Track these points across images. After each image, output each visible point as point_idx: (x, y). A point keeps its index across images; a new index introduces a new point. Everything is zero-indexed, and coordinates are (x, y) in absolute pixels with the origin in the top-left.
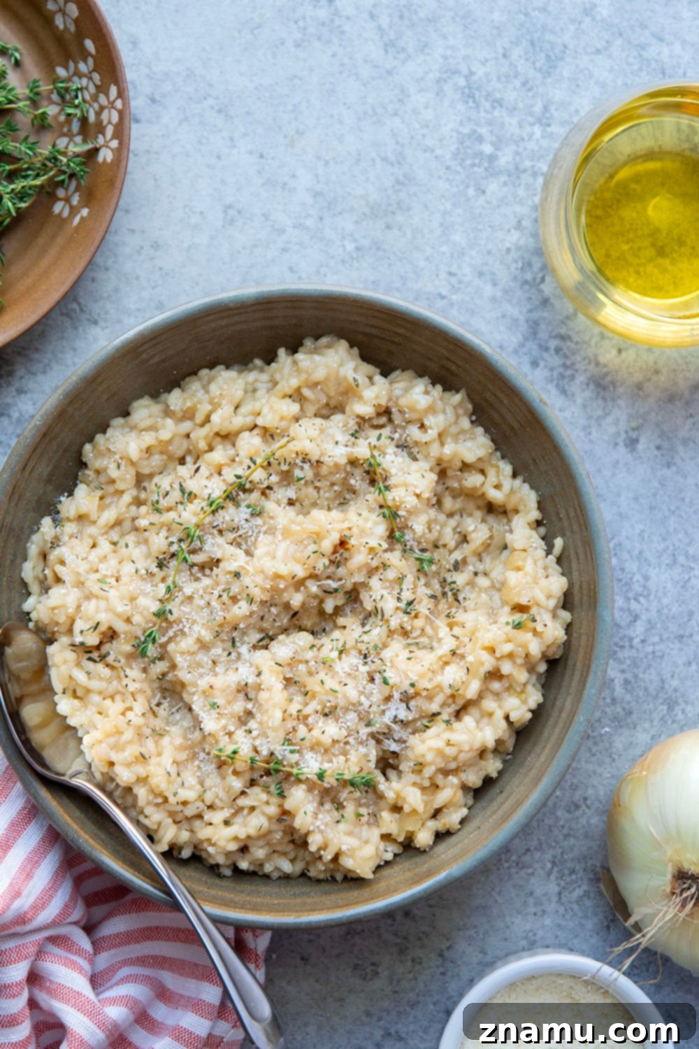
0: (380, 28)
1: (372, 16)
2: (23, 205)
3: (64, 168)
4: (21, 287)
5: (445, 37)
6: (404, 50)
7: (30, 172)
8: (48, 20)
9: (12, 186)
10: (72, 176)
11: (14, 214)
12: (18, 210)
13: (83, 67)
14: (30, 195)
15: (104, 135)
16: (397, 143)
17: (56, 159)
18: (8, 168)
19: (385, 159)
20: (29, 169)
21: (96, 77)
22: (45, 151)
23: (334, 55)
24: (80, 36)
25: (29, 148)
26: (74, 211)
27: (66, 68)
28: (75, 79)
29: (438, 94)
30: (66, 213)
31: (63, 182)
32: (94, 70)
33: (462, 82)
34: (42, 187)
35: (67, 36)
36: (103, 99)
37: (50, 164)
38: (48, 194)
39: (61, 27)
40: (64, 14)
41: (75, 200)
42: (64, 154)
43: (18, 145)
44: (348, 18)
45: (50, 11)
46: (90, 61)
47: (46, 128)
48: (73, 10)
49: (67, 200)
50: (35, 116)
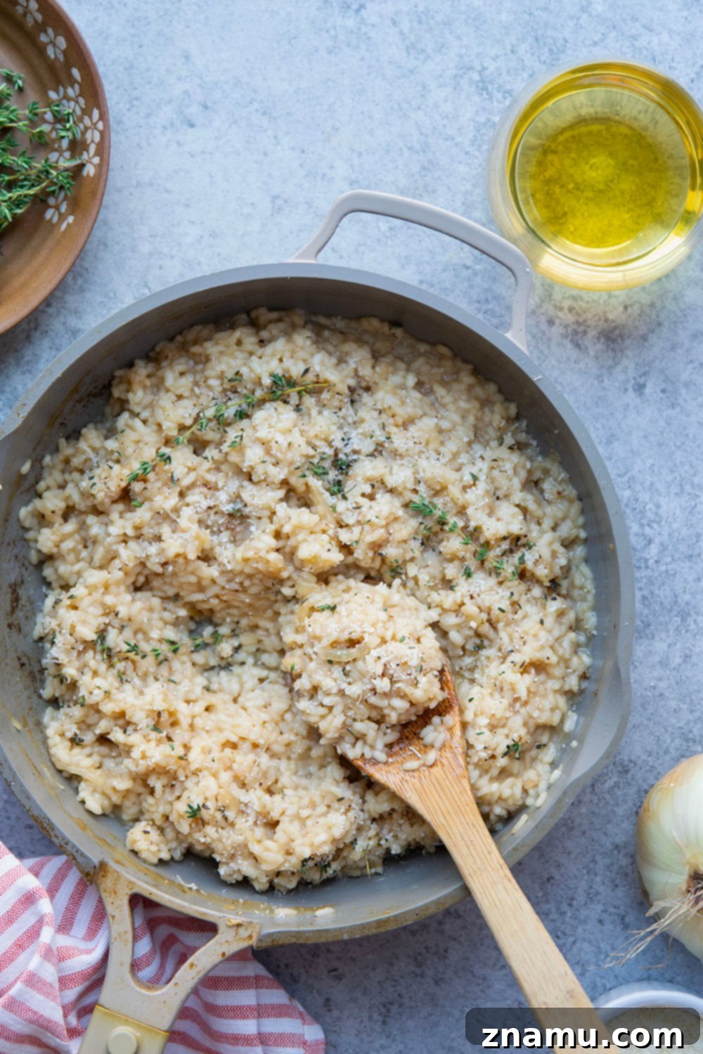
0: (401, 33)
1: (394, 23)
2: (19, 211)
3: (55, 180)
4: (16, 283)
5: (459, 38)
6: (423, 51)
7: (26, 183)
8: (41, 50)
9: (9, 195)
10: (62, 188)
11: (10, 219)
12: (14, 216)
14: (25, 203)
15: (88, 151)
16: (421, 134)
17: (48, 172)
18: (7, 178)
19: (410, 148)
20: (25, 179)
21: (82, 101)
22: (38, 165)
23: (362, 59)
24: (68, 65)
25: (26, 162)
26: (62, 217)
27: (57, 92)
28: (65, 102)
29: (455, 89)
30: (55, 220)
31: (53, 192)
33: (476, 77)
34: (35, 196)
35: (58, 65)
36: (87, 121)
37: (43, 176)
38: (41, 201)
39: (52, 56)
40: (54, 45)
41: (63, 208)
42: (55, 168)
43: (15, 158)
44: (373, 25)
45: (43, 43)
47: (41, 144)
48: (62, 42)
49: (57, 208)
50: (33, 134)
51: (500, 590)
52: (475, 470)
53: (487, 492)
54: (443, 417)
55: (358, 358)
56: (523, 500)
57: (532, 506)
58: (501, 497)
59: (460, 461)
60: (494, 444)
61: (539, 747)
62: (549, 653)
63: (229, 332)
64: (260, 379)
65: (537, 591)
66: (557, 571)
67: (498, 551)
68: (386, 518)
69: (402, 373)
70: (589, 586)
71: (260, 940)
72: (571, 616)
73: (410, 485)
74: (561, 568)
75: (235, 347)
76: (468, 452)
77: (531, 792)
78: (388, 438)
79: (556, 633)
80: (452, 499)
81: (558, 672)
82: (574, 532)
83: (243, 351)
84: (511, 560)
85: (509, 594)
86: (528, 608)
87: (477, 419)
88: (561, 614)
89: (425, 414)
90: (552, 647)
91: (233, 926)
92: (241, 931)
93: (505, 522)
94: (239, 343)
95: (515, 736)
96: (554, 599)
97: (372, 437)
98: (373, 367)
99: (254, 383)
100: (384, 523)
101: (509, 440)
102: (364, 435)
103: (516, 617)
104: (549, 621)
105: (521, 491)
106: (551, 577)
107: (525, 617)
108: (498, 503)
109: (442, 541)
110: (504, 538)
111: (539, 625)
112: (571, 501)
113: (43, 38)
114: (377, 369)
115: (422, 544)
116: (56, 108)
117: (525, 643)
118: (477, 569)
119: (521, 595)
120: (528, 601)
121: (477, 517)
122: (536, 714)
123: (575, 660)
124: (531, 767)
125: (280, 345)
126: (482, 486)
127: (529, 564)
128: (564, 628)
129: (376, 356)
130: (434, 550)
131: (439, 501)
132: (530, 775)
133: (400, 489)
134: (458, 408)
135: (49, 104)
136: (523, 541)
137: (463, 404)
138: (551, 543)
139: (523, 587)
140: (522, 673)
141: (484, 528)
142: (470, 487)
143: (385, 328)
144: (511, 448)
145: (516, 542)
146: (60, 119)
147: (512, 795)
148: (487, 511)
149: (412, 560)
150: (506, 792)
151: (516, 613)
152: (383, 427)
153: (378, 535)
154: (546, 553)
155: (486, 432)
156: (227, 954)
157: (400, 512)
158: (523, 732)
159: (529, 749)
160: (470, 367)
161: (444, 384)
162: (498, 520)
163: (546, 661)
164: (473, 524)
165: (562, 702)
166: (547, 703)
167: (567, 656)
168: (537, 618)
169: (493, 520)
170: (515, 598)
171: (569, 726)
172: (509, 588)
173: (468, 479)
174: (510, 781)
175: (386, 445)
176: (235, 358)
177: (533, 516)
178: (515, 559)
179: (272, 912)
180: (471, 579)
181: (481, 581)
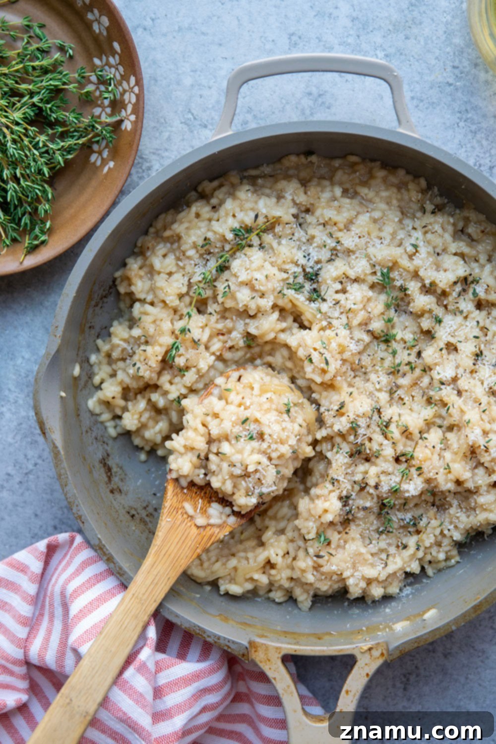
51: (468, 323)
52: (413, 241)
53: (428, 253)
54: (373, 210)
55: (291, 192)
56: (458, 248)
57: (466, 250)
58: (440, 252)
59: (399, 238)
60: (419, 214)
63: (187, 211)
64: (224, 236)
65: (495, 313)
67: (455, 294)
68: (362, 302)
69: (328, 189)
71: (390, 655)
73: (369, 271)
75: (196, 220)
76: (403, 229)
78: (338, 242)
80: (405, 269)
83: (203, 221)
84: (467, 297)
85: (475, 323)
86: (494, 328)
87: (399, 201)
89: (358, 213)
91: (367, 651)
92: (374, 652)
93: (451, 271)
94: (198, 215)
97: (325, 246)
98: (306, 193)
99: (221, 241)
100: (361, 306)
101: (429, 207)
102: (318, 247)
103: (487, 338)
105: (454, 242)
107: (494, 335)
108: (440, 258)
109: (409, 303)
110: (455, 283)
114: (309, 192)
115: (396, 311)
118: (444, 314)
119: (484, 320)
120: (492, 323)
121: (429, 275)
125: (228, 206)
126: (423, 250)
127: (482, 295)
129: (304, 184)
130: (406, 313)
131: (395, 274)
133: (362, 276)
134: (382, 198)
136: (470, 279)
137: (384, 194)
138: (492, 272)
139: (484, 313)
141: (437, 281)
142: (414, 254)
143: (303, 159)
144: (433, 212)
145: (466, 282)
148: (434, 267)
151: (486, 335)
152: (331, 235)
153: (361, 317)
155: (410, 208)
156: (370, 674)
160: (378, 164)
161: (364, 184)
162: (445, 271)
164: (427, 282)
169: (442, 272)
170: (481, 324)
172: (474, 318)
173: (410, 249)
175: (339, 248)
176: (199, 228)
177: (470, 257)
178: (470, 295)
179: (391, 629)
180: (442, 325)
181: (450, 322)
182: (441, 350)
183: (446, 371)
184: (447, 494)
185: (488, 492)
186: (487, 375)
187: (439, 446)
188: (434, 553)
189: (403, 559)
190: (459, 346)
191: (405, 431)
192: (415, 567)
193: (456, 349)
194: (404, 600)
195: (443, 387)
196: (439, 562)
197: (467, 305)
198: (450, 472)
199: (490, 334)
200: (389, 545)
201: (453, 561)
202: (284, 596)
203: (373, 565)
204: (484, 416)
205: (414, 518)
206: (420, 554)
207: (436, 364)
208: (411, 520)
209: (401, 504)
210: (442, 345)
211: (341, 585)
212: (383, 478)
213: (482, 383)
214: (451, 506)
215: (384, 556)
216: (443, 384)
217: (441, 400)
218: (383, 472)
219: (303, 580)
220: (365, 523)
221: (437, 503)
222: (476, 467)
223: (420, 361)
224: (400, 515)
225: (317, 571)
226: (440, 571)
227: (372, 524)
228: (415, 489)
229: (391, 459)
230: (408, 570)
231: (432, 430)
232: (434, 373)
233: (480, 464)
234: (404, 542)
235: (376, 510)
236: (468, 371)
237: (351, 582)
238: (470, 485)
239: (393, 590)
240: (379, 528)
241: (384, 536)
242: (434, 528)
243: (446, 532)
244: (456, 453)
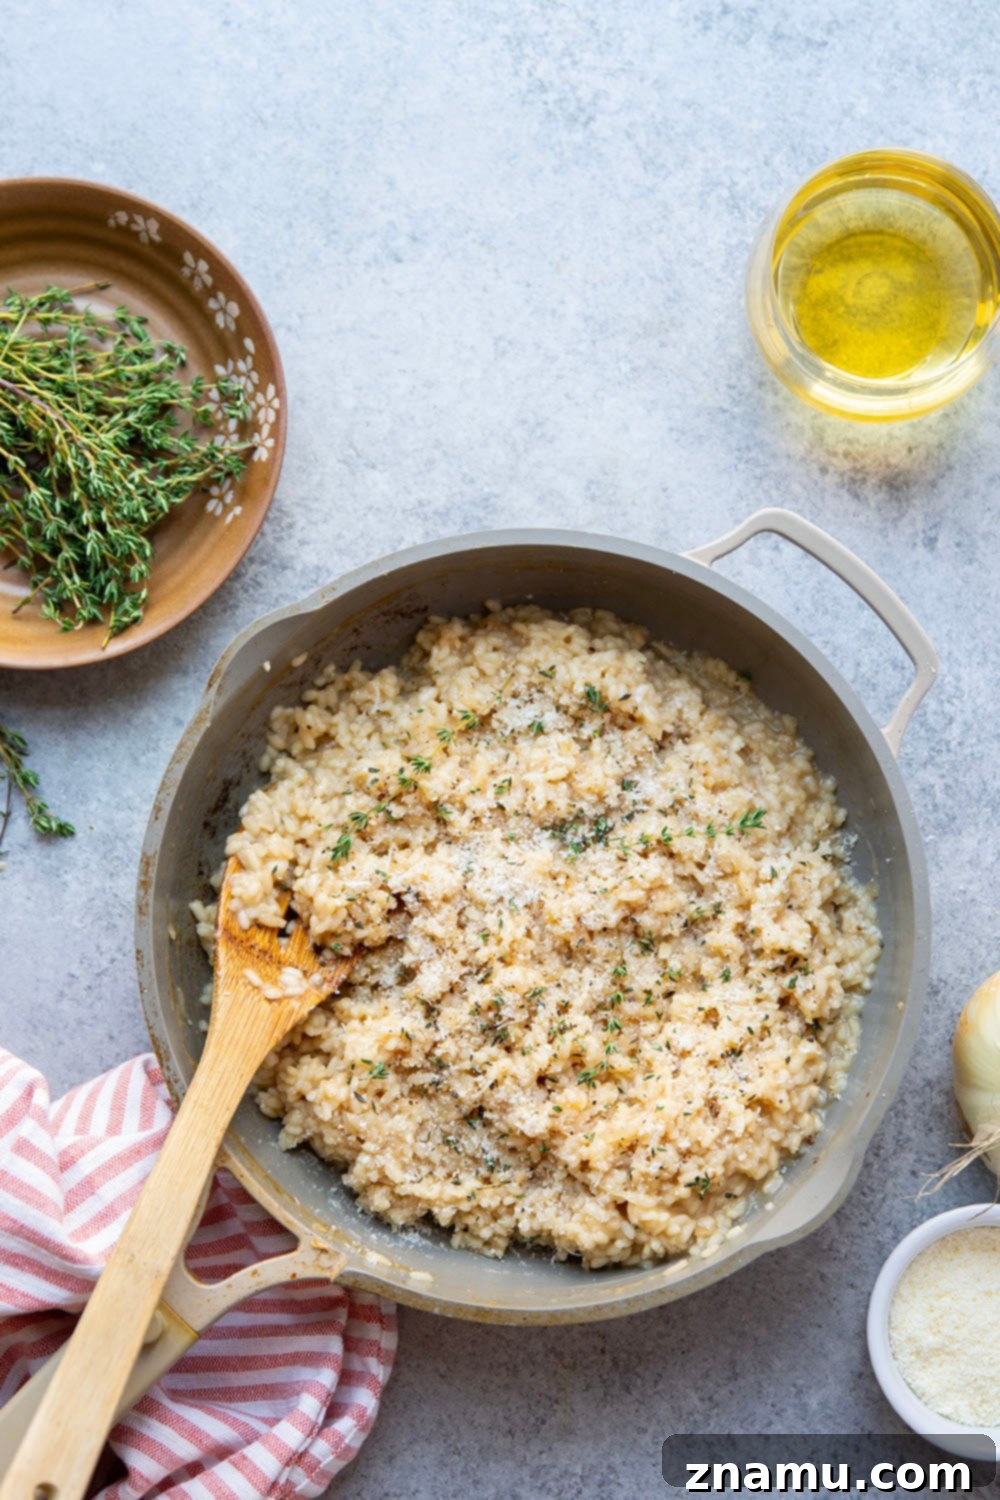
2: (176, 500)
3: (221, 466)
7: (187, 468)
10: (228, 475)
11: (166, 510)
12: (171, 506)
13: (242, 366)
14: (185, 491)
15: (260, 432)
17: (213, 456)
18: (165, 462)
20: (186, 464)
21: (256, 375)
22: (203, 448)
24: (240, 335)
25: (189, 444)
26: (227, 509)
27: (227, 366)
28: (235, 378)
30: (219, 511)
31: (218, 479)
32: (253, 369)
34: (197, 483)
35: (226, 335)
36: (260, 398)
37: (207, 462)
38: (202, 491)
39: (222, 325)
40: (225, 312)
41: (229, 498)
42: (221, 451)
45: (211, 311)
46: (249, 360)
47: (206, 425)
48: (234, 309)
49: (221, 498)
50: (197, 413)
51: (755, 1008)
52: (777, 866)
53: (782, 894)
54: (758, 795)
55: (685, 700)
56: (819, 920)
57: (825, 929)
58: (795, 906)
59: (762, 850)
60: (807, 846)
61: (729, 1196)
62: (783, 1096)
63: (563, 625)
64: (573, 683)
65: (795, 1025)
66: (826, 1013)
67: (770, 964)
68: (652, 882)
69: (730, 732)
70: (853, 1044)
71: (341, 1276)
72: (820, 1068)
73: (697, 857)
74: (832, 1010)
75: (562, 643)
76: (776, 845)
77: (700, 1241)
78: (692, 797)
79: (799, 1079)
80: (740, 888)
81: (783, 1122)
82: (859, 978)
83: (568, 650)
84: (780, 979)
85: (763, 1016)
86: (776, 1039)
87: (798, 811)
88: (811, 1061)
89: (740, 785)
90: (789, 1092)
91: (316, 1249)
92: (324, 1257)
93: (792, 934)
94: (568, 640)
95: (710, 1171)
96: (811, 1041)
97: (672, 790)
98: (702, 714)
99: (565, 688)
100: (647, 885)
101: (825, 848)
102: (664, 785)
103: (761, 1044)
104: (796, 1063)
105: (819, 909)
106: (817, 1015)
107: (771, 1047)
108: (788, 911)
109: (710, 930)
110: (782, 952)
111: (784, 1062)
112: (869, 944)
113: (212, 304)
114: (706, 717)
115: (686, 925)
116: (224, 384)
117: (761, 1075)
118: (739, 975)
119: (776, 1022)
120: (781, 1032)
121: (759, 918)
122: (742, 1157)
123: (806, 1117)
124: (712, 1214)
125: (607, 658)
126: (778, 886)
127: (798, 992)
128: (809, 1077)
129: (707, 703)
130: (696, 938)
131: (723, 885)
132: (707, 1222)
133: (685, 857)
134: (781, 791)
135: (216, 379)
136: (801, 964)
137: (788, 789)
138: (830, 979)
139: (781, 1015)
140: (747, 1107)
141: (765, 933)
142: (766, 882)
143: (732, 678)
144: (825, 857)
145: (793, 962)
146: (228, 397)
147: (678, 1235)
148: (774, 915)
149: (668, 938)
150: (674, 1229)
151: (762, 1039)
152: (690, 783)
153: (636, 896)
154: (822, 987)
155: (802, 830)
156: (297, 1276)
157: (670, 881)
158: (720, 1171)
159: (718, 1194)
160: (810, 753)
161: (774, 759)
162: (783, 929)
163: (777, 1104)
164: (752, 924)
165: (774, 1157)
166: (760, 1151)
167: (800, 1109)
168: (786, 1054)
169: (777, 927)
170: (769, 1023)
171: (769, 1187)
172: (767, 1009)
173: (765, 872)
174: (683, 1218)
175: (687, 804)
176: (557, 652)
177: (821, 942)
178: (786, 981)
179: (363, 1252)
180: (726, 985)
181: (738, 990)
182: (700, 1009)
183: (684, 1038)
184: (561, 1167)
185: (606, 1207)
186: (725, 1081)
187: (600, 1107)
188: (481, 1222)
189: (442, 1192)
190: (724, 1023)
191: (579, 1055)
192: (444, 1216)
193: (715, 1025)
194: (401, 1244)
195: (665, 1049)
196: (477, 1237)
197: (772, 988)
198: (587, 1145)
199: (767, 1042)
200: (443, 1164)
201: (493, 1251)
202: (275, 1110)
203: (404, 1167)
204: (681, 1120)
205: (497, 1162)
206: (465, 1207)
207: (680, 1019)
208: (492, 1160)
209: (499, 1132)
210: (707, 1004)
211: (348, 1154)
212: (508, 1082)
213: (711, 1085)
214: (551, 1186)
215: (425, 1170)
216: (668, 1046)
217: (649, 1064)
218: (514, 1077)
219: (317, 1110)
220: (440, 1113)
221: (539, 1170)
222: (619, 1168)
223: (665, 1002)
224: (486, 1144)
225: (340, 1113)
226: (468, 1249)
227: (447, 1123)
228: (533, 1127)
229: (536, 1070)
230: (436, 1210)
231: (609, 1085)
232: (669, 1028)
233: (627, 1168)
234: (461, 1177)
235: (466, 1109)
236: (709, 1057)
237: (364, 1159)
238: (594, 1179)
239: (399, 1217)
240: (450, 1134)
241: (446, 1149)
242: (508, 1194)
243: (517, 1210)
244: (612, 1132)
